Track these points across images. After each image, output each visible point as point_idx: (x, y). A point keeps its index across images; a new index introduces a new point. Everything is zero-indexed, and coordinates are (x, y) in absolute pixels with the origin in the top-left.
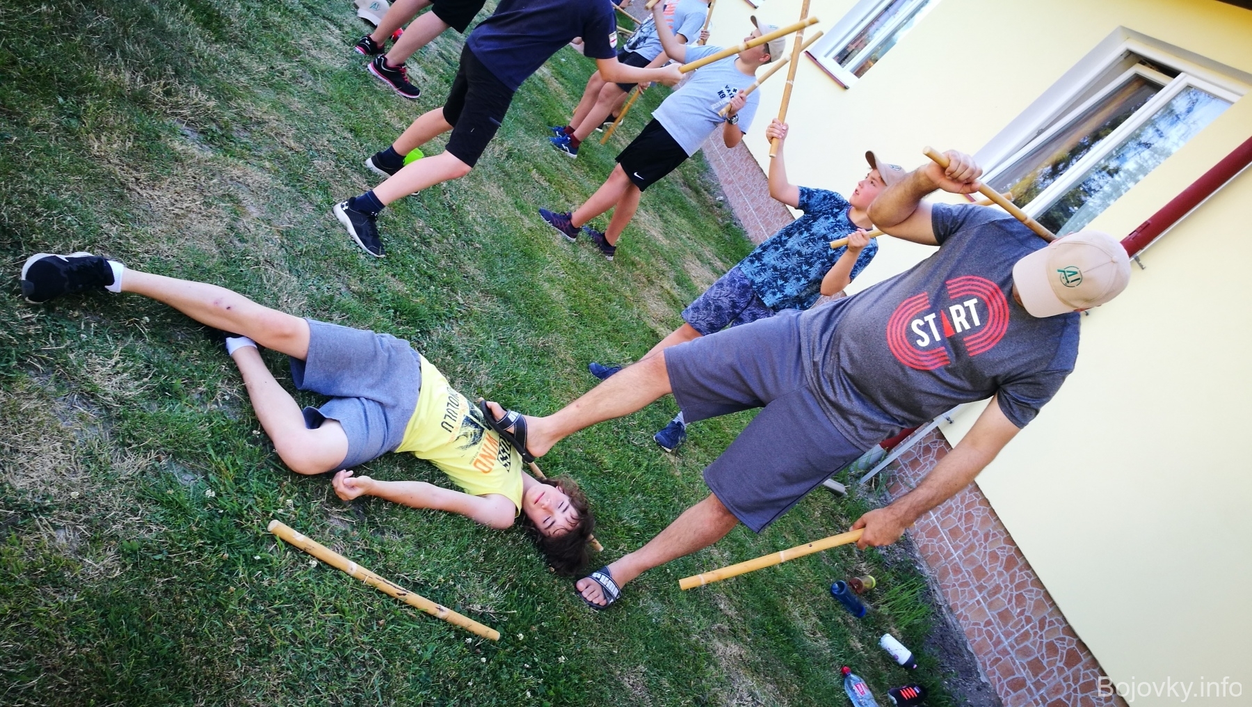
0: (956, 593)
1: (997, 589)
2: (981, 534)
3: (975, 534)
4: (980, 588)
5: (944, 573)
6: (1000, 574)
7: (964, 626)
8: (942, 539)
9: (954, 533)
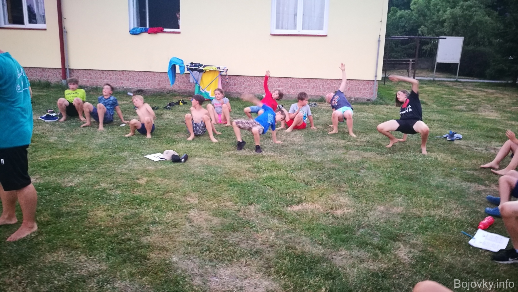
1: (106, 77)
2: (95, 74)
4: (104, 79)
5: (97, 84)
8: (90, 81)
9: (91, 78)
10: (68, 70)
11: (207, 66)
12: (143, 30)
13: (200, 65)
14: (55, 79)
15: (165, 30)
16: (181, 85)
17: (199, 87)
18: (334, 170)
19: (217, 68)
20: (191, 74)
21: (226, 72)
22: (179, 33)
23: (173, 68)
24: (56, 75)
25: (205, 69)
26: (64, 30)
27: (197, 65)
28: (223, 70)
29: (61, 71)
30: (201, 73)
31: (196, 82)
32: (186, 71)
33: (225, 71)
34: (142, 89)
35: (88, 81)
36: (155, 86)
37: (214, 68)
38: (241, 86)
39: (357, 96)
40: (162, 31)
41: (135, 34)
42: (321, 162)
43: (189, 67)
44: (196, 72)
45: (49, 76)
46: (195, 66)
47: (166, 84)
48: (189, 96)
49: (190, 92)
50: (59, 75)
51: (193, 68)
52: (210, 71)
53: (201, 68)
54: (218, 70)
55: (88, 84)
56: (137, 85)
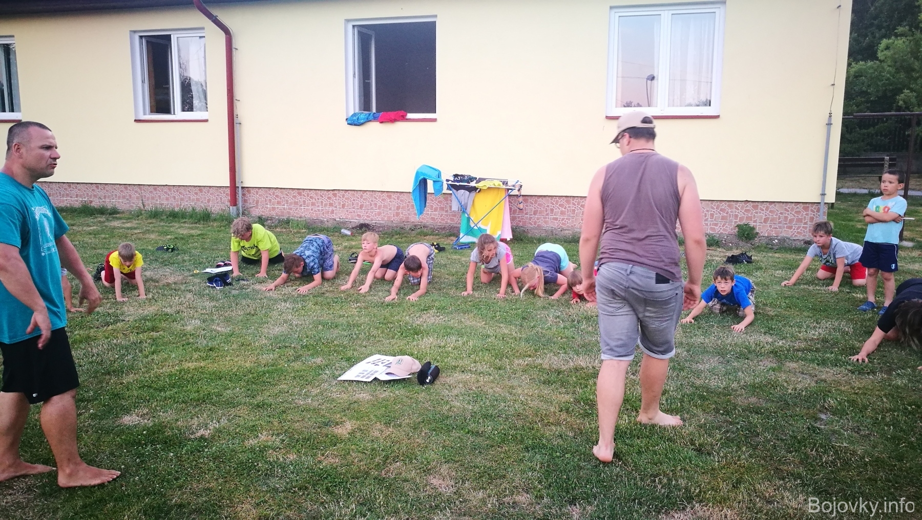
0: (297, 213)
1: (304, 202)
3: (284, 197)
4: (301, 206)
5: (289, 213)
6: (301, 198)
7: (308, 216)
8: (278, 208)
9: (279, 203)
10: (240, 188)
11: (484, 179)
12: (371, 117)
13: (471, 179)
14: (219, 205)
15: (410, 116)
16: (435, 215)
17: (469, 219)
18: (757, 413)
19: (501, 183)
20: (453, 196)
21: (519, 190)
22: (434, 120)
23: (422, 184)
24: (221, 199)
25: (480, 185)
26: (235, 121)
27: (466, 178)
28: (514, 186)
29: (228, 191)
30: (473, 194)
31: (463, 209)
32: (445, 191)
33: (517, 189)
34: (367, 222)
35: (274, 209)
36: (389, 217)
37: (497, 183)
38: (547, 215)
39: (784, 234)
40: (403, 118)
41: (355, 125)
42: (727, 392)
43: (450, 183)
44: (462, 191)
45: (209, 200)
46: (461, 181)
47: (409, 214)
48: (450, 235)
49: (452, 228)
50: (226, 199)
51: (458, 184)
52: (489, 188)
53: (473, 184)
54: (504, 187)
55: (273, 213)
56: (359, 216)
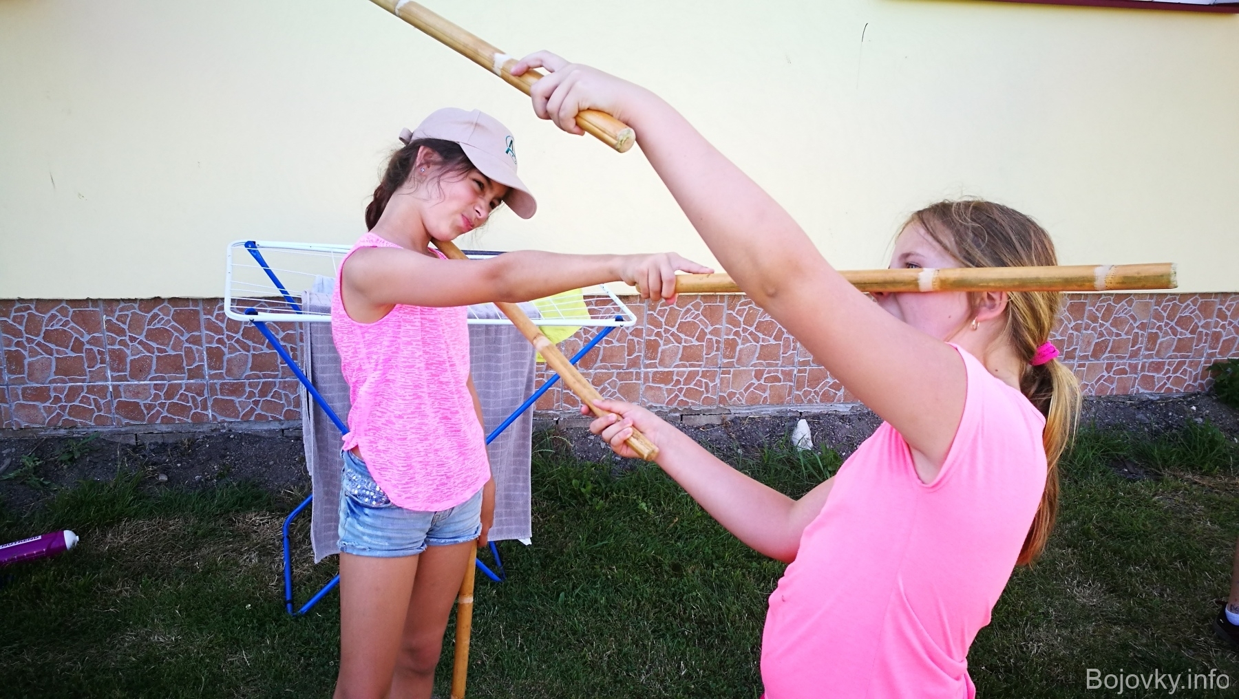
38: (634, 363)
